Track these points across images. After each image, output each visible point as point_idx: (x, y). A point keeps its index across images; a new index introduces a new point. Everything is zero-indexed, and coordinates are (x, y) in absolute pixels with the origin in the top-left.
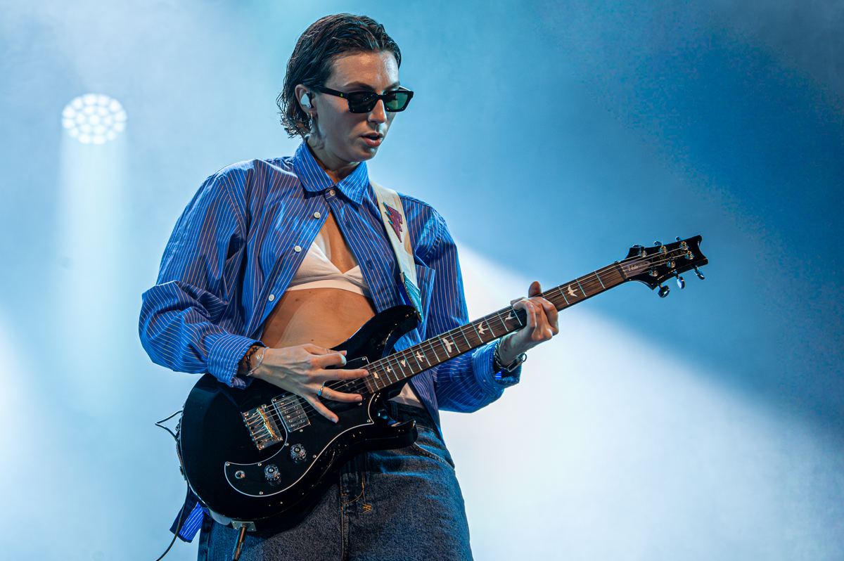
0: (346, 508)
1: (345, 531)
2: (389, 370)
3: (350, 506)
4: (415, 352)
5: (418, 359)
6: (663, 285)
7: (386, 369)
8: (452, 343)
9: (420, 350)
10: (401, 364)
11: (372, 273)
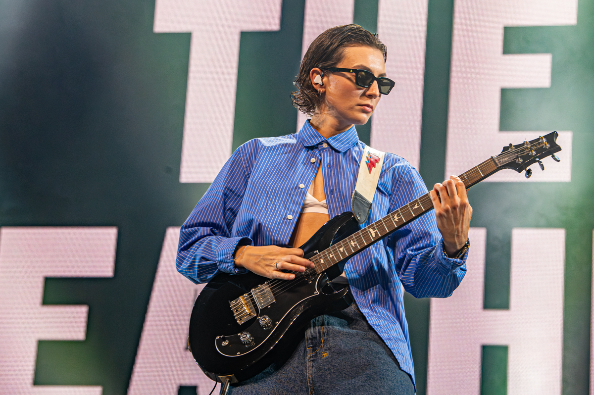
0: (310, 357)
1: (309, 372)
2: (331, 256)
3: (313, 356)
4: (350, 241)
5: (352, 246)
6: (528, 168)
7: (329, 256)
8: (375, 231)
9: (353, 240)
10: (340, 251)
11: (331, 197)
